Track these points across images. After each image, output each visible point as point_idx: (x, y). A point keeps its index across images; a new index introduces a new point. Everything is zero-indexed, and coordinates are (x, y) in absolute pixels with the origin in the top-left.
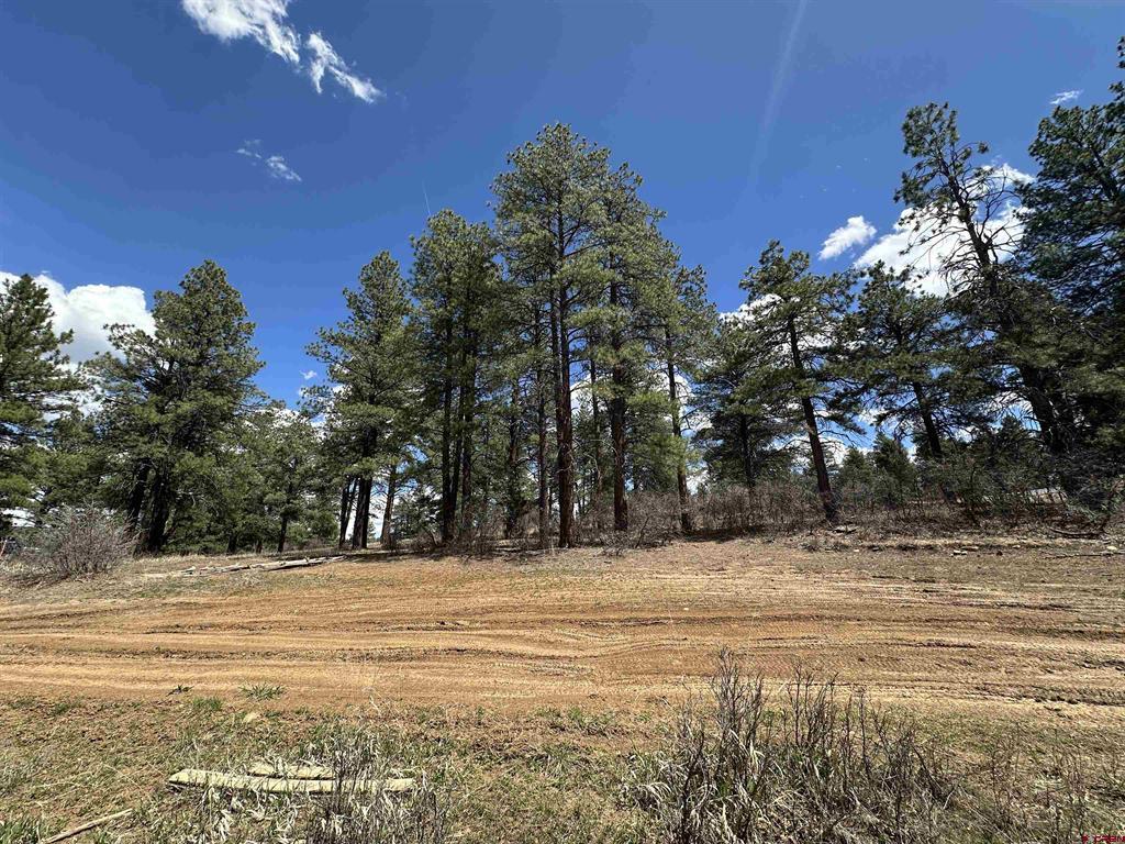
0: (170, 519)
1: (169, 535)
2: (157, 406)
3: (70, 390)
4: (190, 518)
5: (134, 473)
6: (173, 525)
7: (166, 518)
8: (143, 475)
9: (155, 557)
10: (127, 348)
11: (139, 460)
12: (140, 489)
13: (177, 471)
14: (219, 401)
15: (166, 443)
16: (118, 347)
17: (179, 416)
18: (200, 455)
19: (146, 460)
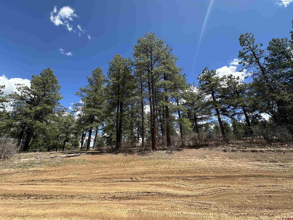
0: (31, 141)
1: (30, 146)
2: (30, 108)
3: (3, 102)
4: (37, 141)
5: (21, 127)
6: (32, 143)
7: (30, 141)
8: (24, 128)
9: (25, 153)
10: (22, 91)
11: (23, 123)
12: (22, 132)
13: (34, 126)
14: (49, 107)
15: (32, 119)
16: (19, 90)
17: (36, 111)
18: (42, 122)
19: (25, 123)
